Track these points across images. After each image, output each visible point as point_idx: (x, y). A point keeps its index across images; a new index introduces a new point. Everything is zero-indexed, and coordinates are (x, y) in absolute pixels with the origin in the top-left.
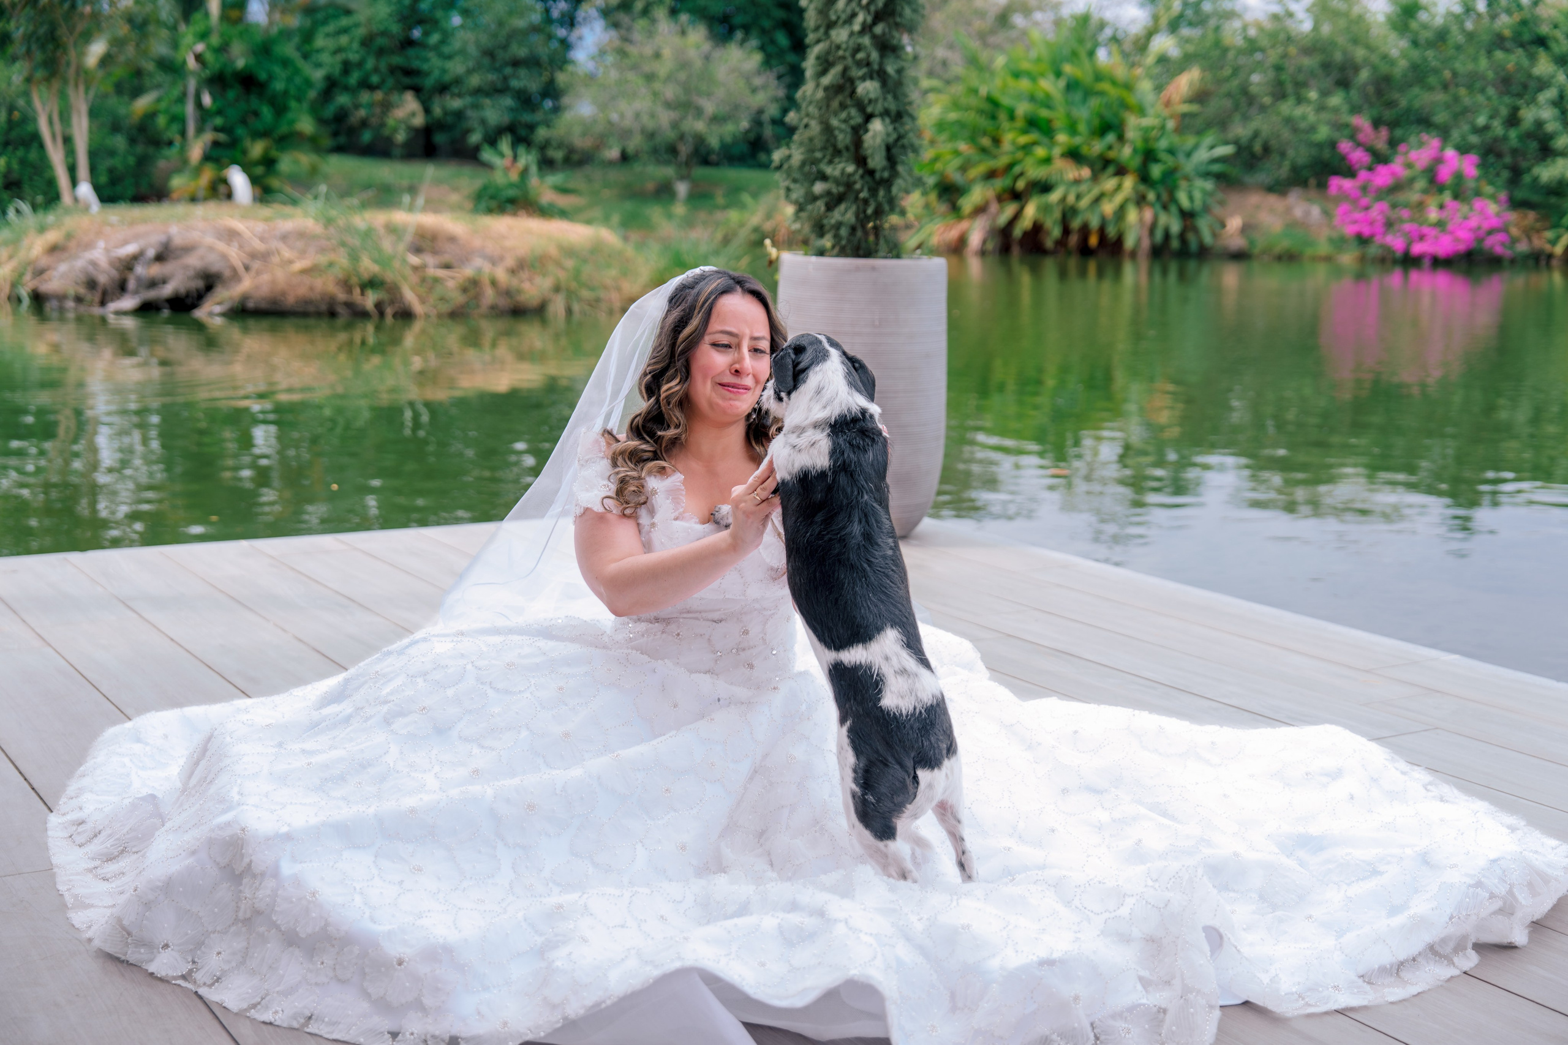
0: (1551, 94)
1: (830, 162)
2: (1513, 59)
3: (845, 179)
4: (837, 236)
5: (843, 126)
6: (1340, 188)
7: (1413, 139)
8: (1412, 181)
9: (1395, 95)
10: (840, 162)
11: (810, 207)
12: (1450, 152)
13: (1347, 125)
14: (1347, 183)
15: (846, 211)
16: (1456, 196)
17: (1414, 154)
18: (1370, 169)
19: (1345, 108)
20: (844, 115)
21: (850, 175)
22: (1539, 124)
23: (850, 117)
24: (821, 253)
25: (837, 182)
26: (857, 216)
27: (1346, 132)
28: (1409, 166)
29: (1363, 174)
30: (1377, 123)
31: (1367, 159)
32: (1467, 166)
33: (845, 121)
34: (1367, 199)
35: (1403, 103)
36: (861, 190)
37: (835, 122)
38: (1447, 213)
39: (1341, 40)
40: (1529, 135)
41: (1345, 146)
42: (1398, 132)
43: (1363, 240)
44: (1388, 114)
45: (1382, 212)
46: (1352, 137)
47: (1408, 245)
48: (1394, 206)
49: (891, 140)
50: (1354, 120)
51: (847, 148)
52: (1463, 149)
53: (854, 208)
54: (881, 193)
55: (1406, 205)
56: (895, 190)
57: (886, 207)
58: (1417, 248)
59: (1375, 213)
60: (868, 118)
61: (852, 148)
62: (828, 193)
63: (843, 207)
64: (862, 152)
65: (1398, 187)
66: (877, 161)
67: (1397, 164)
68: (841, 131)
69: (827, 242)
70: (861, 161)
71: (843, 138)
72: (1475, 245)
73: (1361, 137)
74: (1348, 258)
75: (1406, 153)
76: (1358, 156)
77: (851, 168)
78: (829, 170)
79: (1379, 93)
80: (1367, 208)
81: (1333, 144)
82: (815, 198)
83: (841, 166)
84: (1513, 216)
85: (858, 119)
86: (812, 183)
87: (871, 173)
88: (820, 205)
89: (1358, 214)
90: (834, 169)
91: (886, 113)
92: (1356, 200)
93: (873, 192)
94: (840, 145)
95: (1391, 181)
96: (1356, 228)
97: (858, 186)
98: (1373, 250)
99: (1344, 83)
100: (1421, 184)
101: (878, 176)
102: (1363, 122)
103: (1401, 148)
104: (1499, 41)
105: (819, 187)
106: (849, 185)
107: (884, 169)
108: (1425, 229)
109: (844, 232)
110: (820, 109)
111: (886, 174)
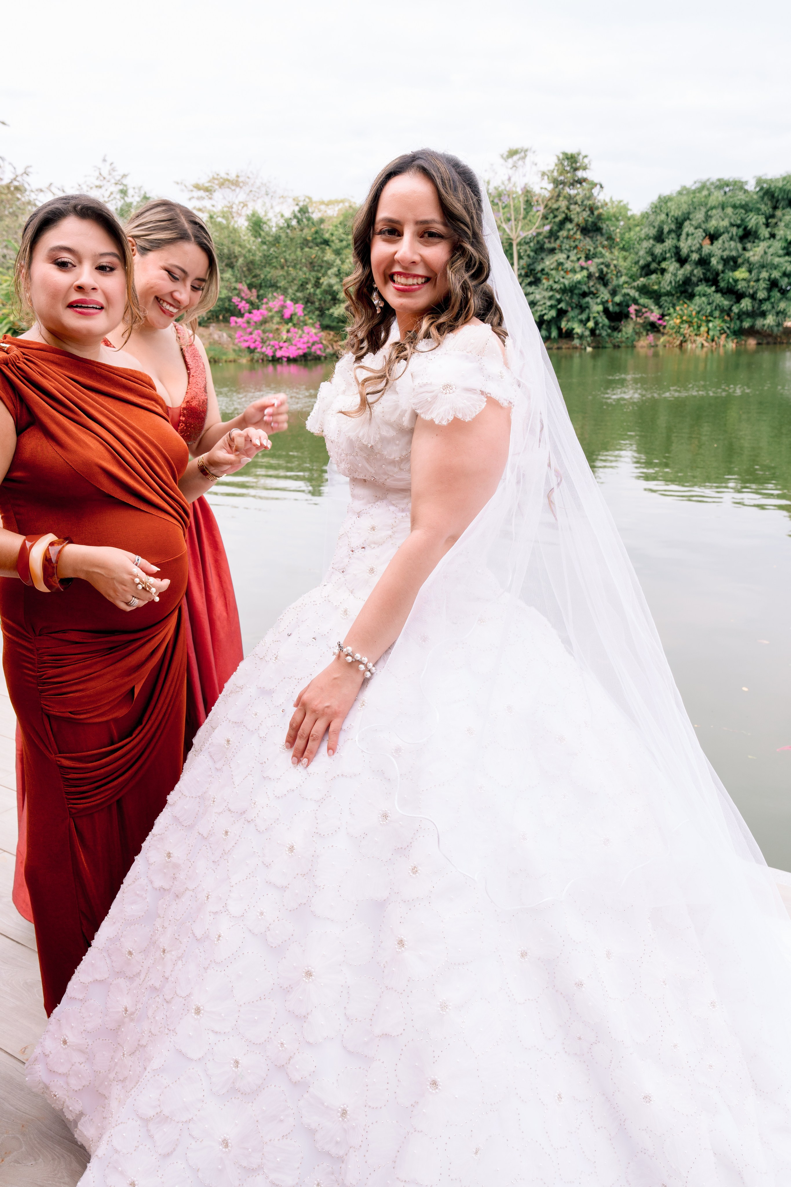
0: (334, 270)
2: (314, 252)
6: (236, 322)
7: (270, 295)
8: (272, 317)
9: (258, 272)
12: (289, 302)
13: (235, 289)
14: (239, 320)
16: (294, 325)
17: (271, 303)
18: (250, 313)
19: (234, 280)
22: (330, 286)
27: (236, 292)
28: (270, 310)
29: (247, 314)
30: (250, 286)
31: (248, 306)
32: (298, 309)
34: (251, 329)
35: (262, 276)
38: (291, 335)
39: (226, 242)
40: (326, 292)
41: (236, 299)
42: (262, 292)
43: (251, 351)
44: (257, 281)
45: (259, 334)
46: (238, 295)
47: (274, 353)
48: (264, 332)
50: (238, 286)
52: (295, 301)
55: (271, 331)
58: (279, 354)
59: (255, 336)
65: (265, 322)
67: (263, 309)
72: (307, 350)
73: (243, 295)
74: (244, 361)
75: (267, 303)
76: (243, 306)
79: (249, 270)
80: (251, 333)
81: (230, 299)
84: (323, 334)
89: (247, 337)
92: (245, 328)
95: (261, 318)
96: (247, 344)
98: (256, 356)
99: (231, 266)
100: (277, 319)
102: (244, 287)
103: (265, 300)
104: (305, 243)
108: (281, 344)
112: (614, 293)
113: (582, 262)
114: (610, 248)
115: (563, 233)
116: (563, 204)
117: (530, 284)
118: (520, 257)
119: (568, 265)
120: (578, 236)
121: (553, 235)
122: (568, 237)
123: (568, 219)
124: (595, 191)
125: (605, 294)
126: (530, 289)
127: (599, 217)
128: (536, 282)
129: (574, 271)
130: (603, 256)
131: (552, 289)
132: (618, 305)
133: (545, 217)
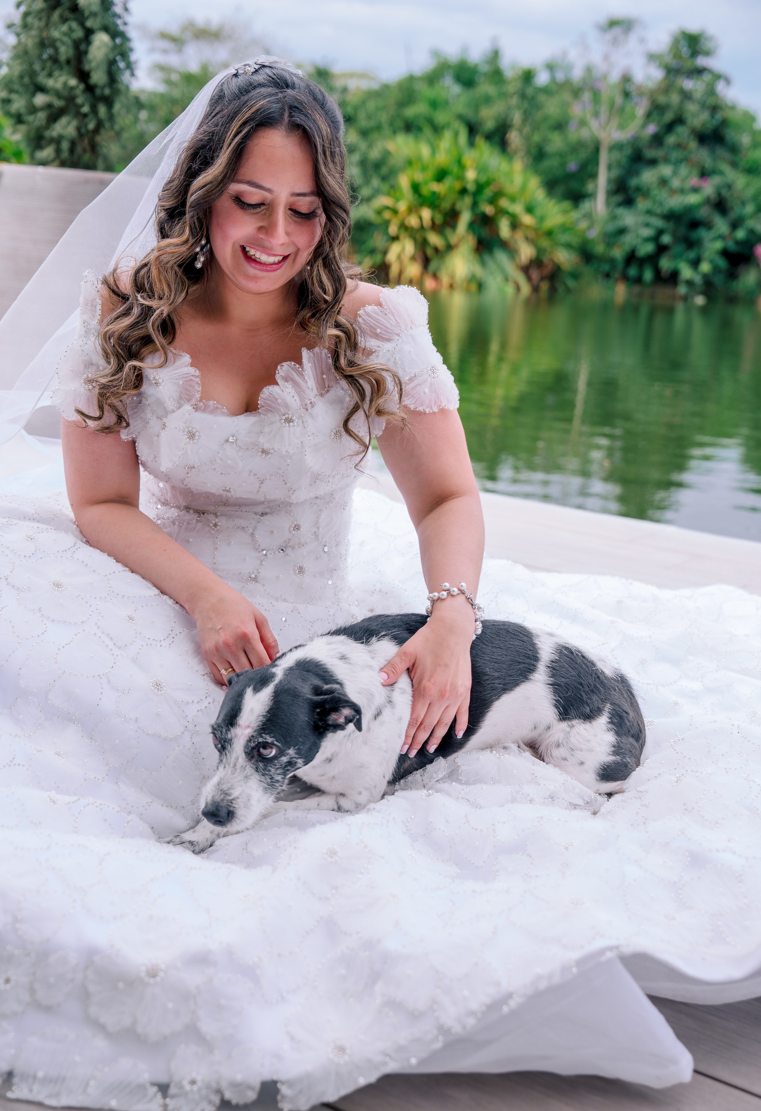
1: (50, 75)
3: (65, 93)
4: (58, 151)
5: (65, 39)
10: (60, 76)
11: (30, 118)
15: (69, 123)
20: (65, 28)
21: (72, 89)
23: (71, 30)
24: (44, 163)
25: (58, 95)
26: (78, 129)
33: (65, 34)
36: (82, 106)
37: (55, 34)
49: (111, 57)
51: (68, 62)
53: (75, 123)
54: (102, 110)
56: (117, 107)
57: (107, 125)
60: (89, 32)
61: (73, 62)
62: (49, 106)
63: (64, 120)
64: (87, 67)
66: (98, 77)
68: (63, 43)
69: (48, 152)
70: (83, 76)
71: (65, 51)
77: (73, 82)
78: (50, 83)
82: (33, 110)
83: (62, 79)
85: (79, 33)
86: (33, 95)
87: (90, 89)
88: (42, 116)
90: (56, 81)
91: (106, 29)
93: (94, 110)
94: (63, 58)
97: (80, 100)
101: (98, 92)
105: (40, 99)
106: (70, 99)
107: (103, 88)
109: (65, 145)
110: (40, 19)
111: (107, 91)
112: (735, 225)
113: (694, 181)
114: (734, 165)
115: (671, 140)
116: (675, 99)
117: (620, 204)
118: (610, 167)
119: (676, 183)
120: (693, 144)
121: (657, 140)
122: (679, 146)
123: (679, 120)
124: (720, 87)
125: (721, 225)
126: (621, 211)
127: (724, 123)
128: (629, 202)
129: (682, 191)
130: (721, 173)
131: (649, 212)
132: (738, 243)
133: (649, 115)
